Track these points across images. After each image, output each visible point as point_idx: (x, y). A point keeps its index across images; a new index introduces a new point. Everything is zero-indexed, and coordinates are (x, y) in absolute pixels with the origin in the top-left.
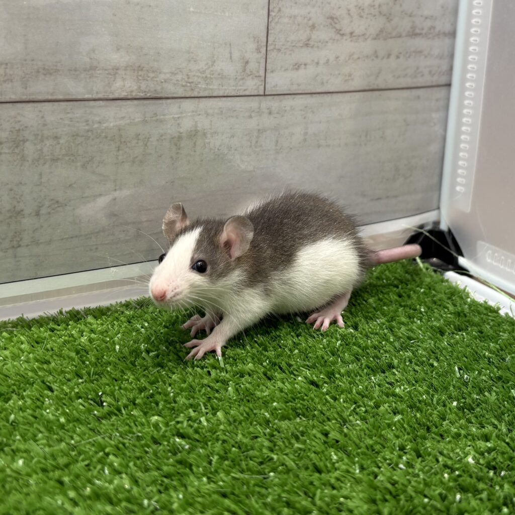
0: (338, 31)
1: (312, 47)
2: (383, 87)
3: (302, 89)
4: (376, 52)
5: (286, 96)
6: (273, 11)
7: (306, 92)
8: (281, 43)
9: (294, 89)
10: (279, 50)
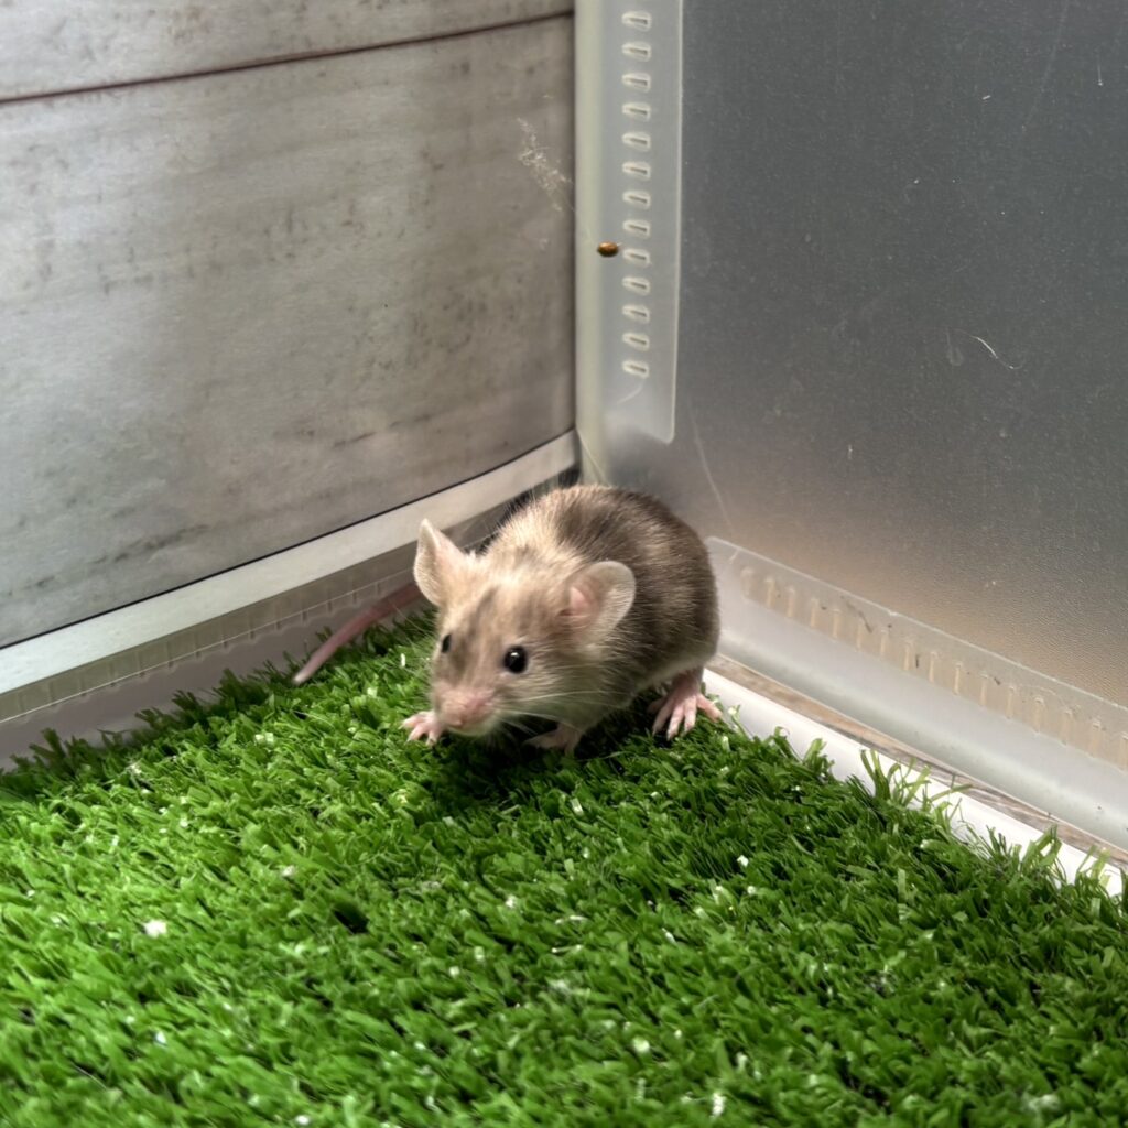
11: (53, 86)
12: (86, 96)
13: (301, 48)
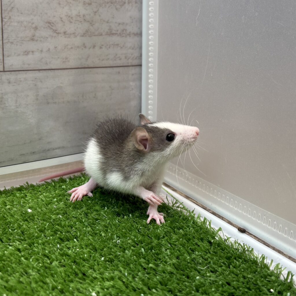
0: (55, 31)
1: (37, 41)
2: (92, 66)
3: (32, 67)
4: (84, 44)
5: (20, 72)
6: (5, 19)
7: (35, 69)
8: (13, 38)
9: (26, 67)
10: (12, 43)
11: (40, 68)
12: (46, 71)
13: (87, 66)
